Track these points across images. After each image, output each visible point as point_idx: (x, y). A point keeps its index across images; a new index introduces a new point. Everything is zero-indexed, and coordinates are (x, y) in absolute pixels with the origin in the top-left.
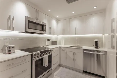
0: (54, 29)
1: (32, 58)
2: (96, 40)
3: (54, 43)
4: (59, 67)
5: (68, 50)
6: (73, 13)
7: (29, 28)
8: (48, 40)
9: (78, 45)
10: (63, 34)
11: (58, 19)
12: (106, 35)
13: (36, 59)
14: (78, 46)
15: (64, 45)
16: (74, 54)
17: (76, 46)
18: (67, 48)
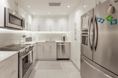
0: (30, 26)
1: (19, 56)
2: (64, 36)
3: (29, 39)
4: (37, 62)
6: (49, 13)
7: (10, 22)
8: (24, 36)
9: (51, 39)
10: (39, 31)
11: (32, 16)
13: (23, 57)
14: (51, 41)
15: (39, 40)
16: (50, 47)
18: (44, 43)
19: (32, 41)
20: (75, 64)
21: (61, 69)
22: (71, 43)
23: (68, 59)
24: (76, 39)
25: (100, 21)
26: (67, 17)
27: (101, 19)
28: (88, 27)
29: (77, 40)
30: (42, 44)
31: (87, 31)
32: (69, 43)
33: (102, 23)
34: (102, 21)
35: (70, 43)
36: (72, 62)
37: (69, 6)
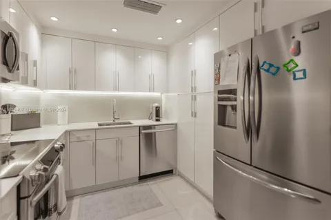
1: (19, 199)
2: (157, 105)
5: (100, 135)
6: (114, 30)
9: (116, 117)
10: (72, 86)
11: (43, 27)
12: (171, 94)
13: (37, 198)
14: (116, 121)
15: (69, 123)
17: (112, 122)
18: (96, 129)
19: (39, 127)
20: (192, 179)
21: (159, 204)
22: (179, 126)
23: (170, 172)
24: (194, 115)
25: (269, 69)
26: (165, 51)
27: (271, 65)
28: (236, 83)
29: (198, 115)
30: (88, 136)
31: (233, 92)
32: (174, 126)
33: (274, 74)
34: (273, 70)
35: (176, 124)
36: (182, 177)
37: (179, 21)
